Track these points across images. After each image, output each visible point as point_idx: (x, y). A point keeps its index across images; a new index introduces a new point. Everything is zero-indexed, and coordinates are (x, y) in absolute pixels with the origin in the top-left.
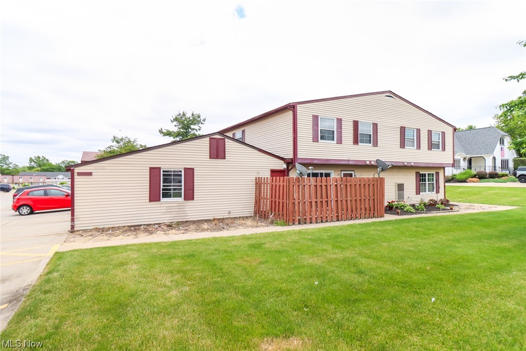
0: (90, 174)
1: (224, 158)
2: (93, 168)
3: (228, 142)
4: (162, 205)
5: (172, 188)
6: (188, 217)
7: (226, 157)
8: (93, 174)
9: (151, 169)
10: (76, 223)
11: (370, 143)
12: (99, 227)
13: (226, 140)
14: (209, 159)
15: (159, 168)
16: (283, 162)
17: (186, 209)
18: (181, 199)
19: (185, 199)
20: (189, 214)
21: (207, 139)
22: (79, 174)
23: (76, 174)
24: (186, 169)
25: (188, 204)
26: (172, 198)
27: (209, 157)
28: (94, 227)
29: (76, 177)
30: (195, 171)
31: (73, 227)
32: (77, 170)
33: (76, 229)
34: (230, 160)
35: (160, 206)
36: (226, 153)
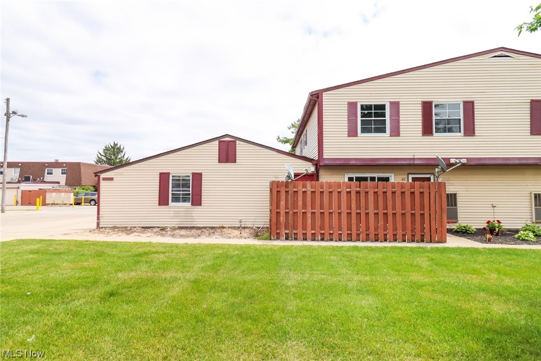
0: (111, 179)
1: (235, 162)
2: (114, 174)
3: (239, 144)
4: (171, 210)
5: (181, 192)
6: (195, 223)
7: (237, 161)
8: (114, 179)
9: (161, 174)
10: (101, 221)
11: (460, 132)
12: (116, 226)
13: (238, 142)
14: (218, 163)
15: (168, 174)
16: (311, 164)
17: (193, 215)
18: (188, 204)
19: (192, 204)
20: (196, 220)
21: (217, 142)
22: (104, 179)
23: (101, 179)
24: (193, 174)
25: (196, 210)
26: (181, 203)
27: (218, 161)
28: (113, 226)
29: (101, 181)
30: (203, 176)
31: (98, 224)
32: (103, 176)
33: (101, 226)
34: (242, 164)
35: (168, 210)
36: (237, 156)
